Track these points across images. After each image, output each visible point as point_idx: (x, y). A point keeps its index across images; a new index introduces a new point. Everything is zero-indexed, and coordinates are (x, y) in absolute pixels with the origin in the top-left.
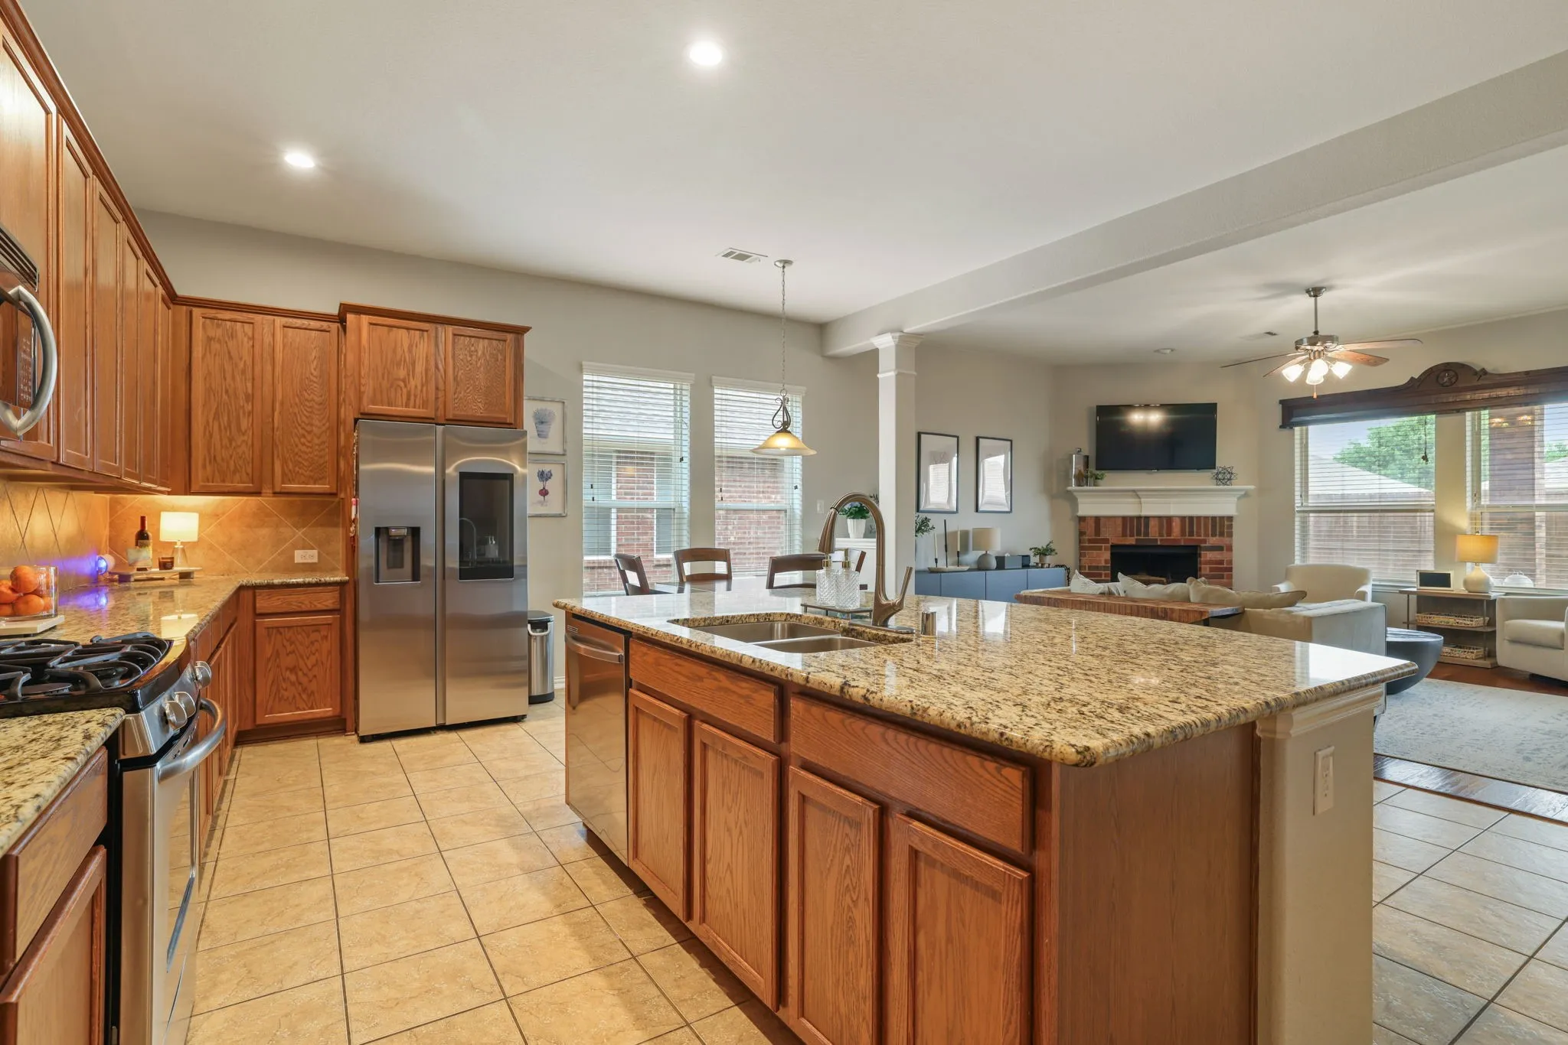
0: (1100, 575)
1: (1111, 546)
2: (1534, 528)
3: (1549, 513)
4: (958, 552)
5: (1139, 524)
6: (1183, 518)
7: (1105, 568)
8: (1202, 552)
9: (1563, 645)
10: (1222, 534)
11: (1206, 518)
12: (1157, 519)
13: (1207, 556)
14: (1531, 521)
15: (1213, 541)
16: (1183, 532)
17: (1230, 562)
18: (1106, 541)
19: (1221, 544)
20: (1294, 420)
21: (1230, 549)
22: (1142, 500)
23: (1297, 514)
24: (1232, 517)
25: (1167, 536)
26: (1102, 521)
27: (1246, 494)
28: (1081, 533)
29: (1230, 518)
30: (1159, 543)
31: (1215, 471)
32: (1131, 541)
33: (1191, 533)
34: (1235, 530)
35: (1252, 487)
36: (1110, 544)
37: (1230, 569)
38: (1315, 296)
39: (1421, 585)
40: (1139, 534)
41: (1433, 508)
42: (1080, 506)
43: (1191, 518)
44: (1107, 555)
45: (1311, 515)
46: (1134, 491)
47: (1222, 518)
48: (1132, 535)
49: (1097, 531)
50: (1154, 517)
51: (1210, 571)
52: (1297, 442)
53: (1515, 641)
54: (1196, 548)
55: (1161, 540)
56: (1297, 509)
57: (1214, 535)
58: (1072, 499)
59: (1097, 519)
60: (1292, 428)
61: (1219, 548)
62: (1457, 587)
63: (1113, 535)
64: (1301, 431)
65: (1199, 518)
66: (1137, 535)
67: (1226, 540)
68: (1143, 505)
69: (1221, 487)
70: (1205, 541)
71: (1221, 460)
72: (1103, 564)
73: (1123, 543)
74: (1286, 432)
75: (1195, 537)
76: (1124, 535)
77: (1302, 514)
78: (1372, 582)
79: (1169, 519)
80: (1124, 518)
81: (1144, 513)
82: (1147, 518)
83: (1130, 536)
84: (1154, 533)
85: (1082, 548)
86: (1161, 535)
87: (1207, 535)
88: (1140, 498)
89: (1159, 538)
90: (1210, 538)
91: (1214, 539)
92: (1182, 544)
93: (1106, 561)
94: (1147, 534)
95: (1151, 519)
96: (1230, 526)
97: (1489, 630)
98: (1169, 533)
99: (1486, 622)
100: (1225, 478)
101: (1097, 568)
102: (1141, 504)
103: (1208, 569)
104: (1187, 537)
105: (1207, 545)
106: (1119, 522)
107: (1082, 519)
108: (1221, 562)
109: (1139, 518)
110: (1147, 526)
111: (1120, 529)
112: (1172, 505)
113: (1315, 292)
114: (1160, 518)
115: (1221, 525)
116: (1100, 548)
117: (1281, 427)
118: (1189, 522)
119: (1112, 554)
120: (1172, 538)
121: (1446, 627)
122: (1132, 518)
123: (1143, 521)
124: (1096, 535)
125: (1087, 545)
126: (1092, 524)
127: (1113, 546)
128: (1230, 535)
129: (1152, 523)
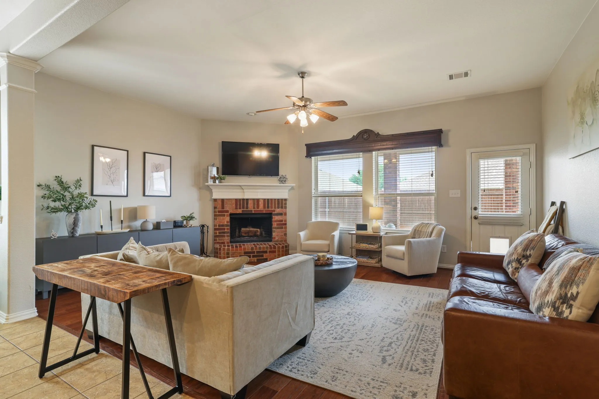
0: (224, 229)
1: (230, 214)
2: (397, 204)
3: (401, 197)
4: (122, 221)
5: (243, 203)
6: (264, 200)
7: (227, 225)
8: (273, 216)
9: (404, 258)
10: (282, 207)
11: (275, 199)
12: (252, 200)
13: (275, 218)
14: (395, 200)
15: (278, 211)
16: (264, 207)
17: (286, 221)
18: (227, 211)
19: (281, 212)
20: (311, 153)
21: (285, 214)
22: (244, 190)
23: (313, 198)
24: (286, 199)
25: (257, 209)
26: (225, 201)
27: (292, 188)
28: (215, 208)
29: (286, 200)
30: (253, 212)
31: (279, 177)
32: (240, 211)
33: (268, 207)
34: (287, 205)
35: (294, 185)
36: (229, 213)
37: (286, 224)
38: (303, 77)
39: (357, 230)
40: (243, 208)
41: (361, 195)
42: (214, 194)
43: (268, 200)
44: (228, 219)
45: (319, 198)
46: (240, 186)
47: (282, 200)
48: (240, 208)
49: (223, 207)
50: (251, 199)
51: (277, 225)
52: (313, 164)
53: (388, 256)
54: (271, 214)
55: (254, 211)
56: (313, 195)
57: (278, 208)
58: (209, 189)
59: (223, 200)
60: (311, 158)
61: (281, 214)
62: (370, 231)
63: (230, 209)
64: (315, 158)
65: (271, 199)
66: (242, 209)
67: (284, 210)
68: (245, 193)
69: (282, 185)
70: (274, 211)
71: (282, 172)
72: (226, 223)
73: (236, 212)
74: (308, 159)
75: (270, 209)
76: (236, 208)
77: (315, 198)
78: (339, 229)
79: (258, 200)
80: (236, 200)
81: (246, 197)
82: (247, 200)
83: (239, 209)
84: (251, 207)
85: (215, 215)
86: (254, 208)
87: (275, 208)
88: (243, 190)
89: (253, 210)
90: (277, 209)
91: (279, 209)
92: (264, 212)
93: (227, 222)
94: (247, 208)
95: (249, 200)
96: (286, 204)
97: (380, 250)
98: (258, 207)
99: (379, 246)
100: (283, 180)
101: (223, 225)
102: (244, 192)
103: (276, 224)
104: (266, 209)
105: (276, 213)
106: (234, 202)
107: (215, 200)
108: (282, 221)
109: (243, 200)
110: (247, 204)
111: (234, 205)
112: (259, 193)
113: (302, 75)
114: (254, 199)
115: (281, 203)
116: (224, 215)
117: (306, 157)
118: (267, 202)
119: (231, 218)
120: (259, 209)
121: (365, 249)
122: (240, 200)
123: (246, 201)
124: (222, 209)
125: (217, 214)
126: (220, 202)
127: (231, 214)
128: (286, 208)
129: (250, 202)
